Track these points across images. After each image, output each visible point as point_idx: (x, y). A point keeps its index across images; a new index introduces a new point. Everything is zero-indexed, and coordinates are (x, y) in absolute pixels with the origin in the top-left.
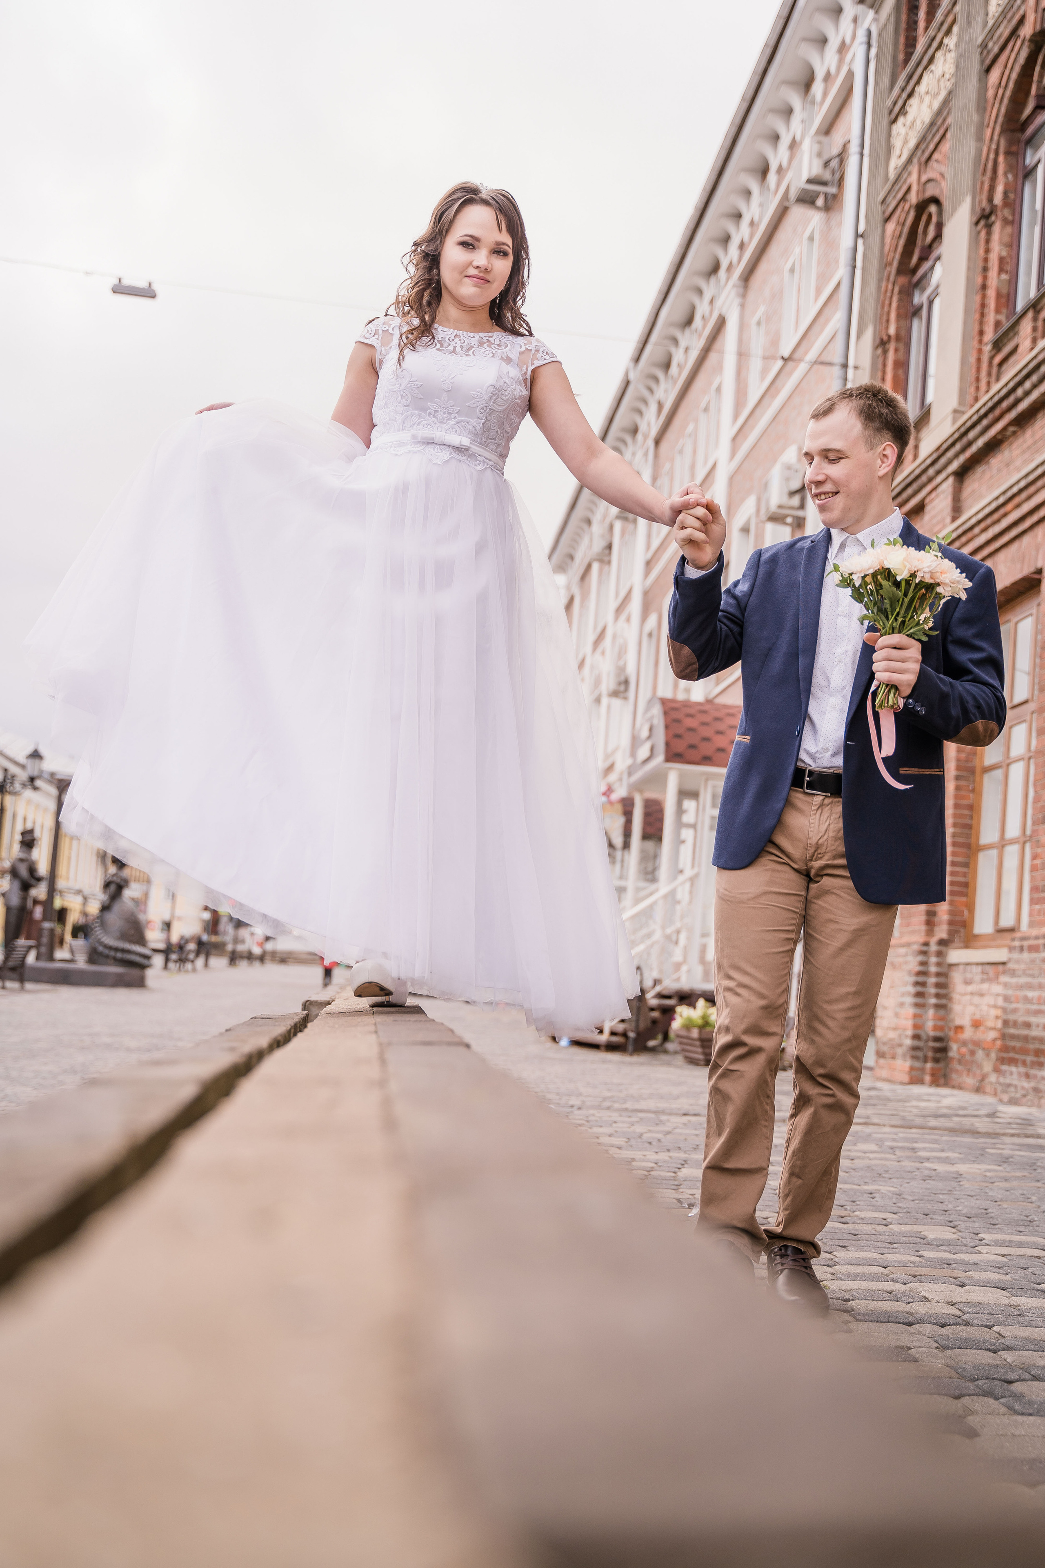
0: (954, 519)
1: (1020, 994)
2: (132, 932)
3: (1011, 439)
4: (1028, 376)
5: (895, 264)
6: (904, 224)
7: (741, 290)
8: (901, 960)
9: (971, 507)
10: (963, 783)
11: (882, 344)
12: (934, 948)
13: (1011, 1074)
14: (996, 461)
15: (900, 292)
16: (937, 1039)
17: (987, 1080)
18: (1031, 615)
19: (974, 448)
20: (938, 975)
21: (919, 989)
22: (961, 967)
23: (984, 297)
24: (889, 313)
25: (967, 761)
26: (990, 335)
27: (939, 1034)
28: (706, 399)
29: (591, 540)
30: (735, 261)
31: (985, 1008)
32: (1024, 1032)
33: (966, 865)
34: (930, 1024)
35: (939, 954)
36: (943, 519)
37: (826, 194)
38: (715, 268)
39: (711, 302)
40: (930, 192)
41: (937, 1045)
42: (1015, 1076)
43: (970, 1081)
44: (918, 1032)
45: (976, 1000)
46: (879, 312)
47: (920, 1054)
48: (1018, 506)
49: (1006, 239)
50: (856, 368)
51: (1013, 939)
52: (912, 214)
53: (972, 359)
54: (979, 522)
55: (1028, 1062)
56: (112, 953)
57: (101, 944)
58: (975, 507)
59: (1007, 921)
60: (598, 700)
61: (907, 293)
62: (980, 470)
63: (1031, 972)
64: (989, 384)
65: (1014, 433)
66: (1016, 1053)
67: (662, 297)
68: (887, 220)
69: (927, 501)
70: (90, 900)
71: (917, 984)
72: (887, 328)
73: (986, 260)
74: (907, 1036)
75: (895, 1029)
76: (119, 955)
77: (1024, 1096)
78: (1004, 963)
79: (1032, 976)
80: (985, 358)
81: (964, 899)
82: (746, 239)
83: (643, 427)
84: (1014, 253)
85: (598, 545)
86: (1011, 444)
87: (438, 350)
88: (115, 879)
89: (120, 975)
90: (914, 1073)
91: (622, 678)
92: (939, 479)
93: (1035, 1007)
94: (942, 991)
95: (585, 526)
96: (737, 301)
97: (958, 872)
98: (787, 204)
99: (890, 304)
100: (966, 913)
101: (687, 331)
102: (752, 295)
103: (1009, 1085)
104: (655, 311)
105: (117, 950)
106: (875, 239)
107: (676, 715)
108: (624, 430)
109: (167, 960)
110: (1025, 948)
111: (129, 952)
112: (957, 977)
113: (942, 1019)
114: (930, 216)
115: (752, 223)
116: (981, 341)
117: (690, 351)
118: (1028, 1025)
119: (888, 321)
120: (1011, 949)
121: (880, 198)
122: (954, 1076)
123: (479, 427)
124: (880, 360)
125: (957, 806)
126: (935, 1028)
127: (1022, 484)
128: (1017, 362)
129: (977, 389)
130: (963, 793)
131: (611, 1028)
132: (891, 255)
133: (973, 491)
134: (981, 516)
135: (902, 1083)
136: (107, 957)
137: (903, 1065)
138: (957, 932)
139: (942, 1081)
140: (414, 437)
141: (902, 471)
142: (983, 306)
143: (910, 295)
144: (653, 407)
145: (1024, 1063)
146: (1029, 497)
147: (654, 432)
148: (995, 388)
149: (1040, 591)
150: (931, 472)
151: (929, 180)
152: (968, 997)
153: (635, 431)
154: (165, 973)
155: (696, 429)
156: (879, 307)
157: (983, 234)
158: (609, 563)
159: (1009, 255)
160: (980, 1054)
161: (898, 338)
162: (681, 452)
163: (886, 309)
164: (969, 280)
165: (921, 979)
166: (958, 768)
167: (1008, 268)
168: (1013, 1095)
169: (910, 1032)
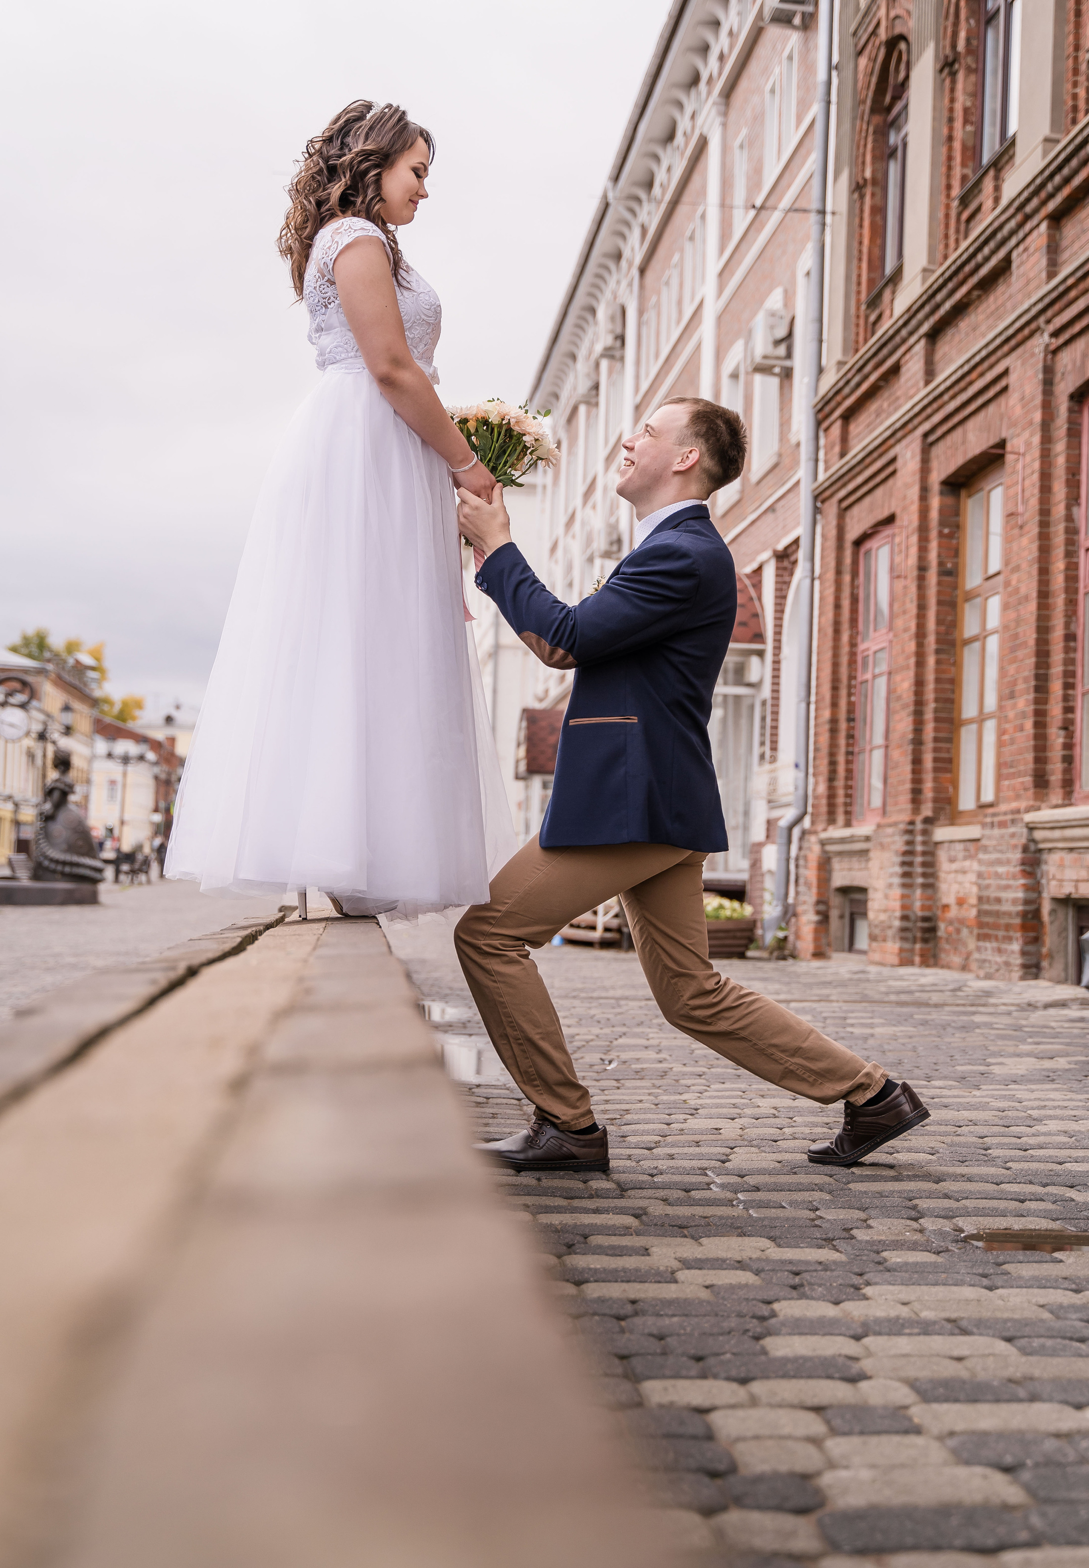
0: (927, 383)
1: (992, 869)
2: (80, 843)
3: (977, 303)
4: (986, 242)
5: (869, 102)
6: (875, 60)
7: (722, 108)
8: (889, 840)
9: (943, 371)
10: (943, 656)
11: (858, 188)
12: (919, 826)
13: (986, 949)
14: (964, 324)
15: (875, 133)
16: (925, 919)
17: (972, 958)
18: (1001, 484)
19: (942, 311)
20: (924, 853)
21: (906, 869)
22: (946, 845)
23: (950, 149)
24: (864, 155)
25: (947, 633)
26: (956, 191)
27: (927, 914)
28: (691, 227)
29: (576, 377)
30: (715, 73)
31: (967, 885)
32: (996, 907)
33: (950, 740)
34: (918, 904)
35: (925, 832)
36: (917, 383)
37: (803, 14)
38: (695, 80)
39: (693, 117)
40: (898, 30)
41: (926, 925)
42: (989, 952)
43: (957, 960)
44: (906, 912)
45: (960, 877)
46: (854, 153)
47: (909, 935)
48: (982, 375)
49: (970, 88)
50: (833, 213)
51: (986, 816)
52: (882, 52)
53: (941, 215)
54: (948, 389)
55: (1000, 937)
56: (59, 868)
57: (46, 857)
58: (946, 372)
59: (988, 796)
60: (591, 560)
61: (882, 133)
62: (950, 332)
63: (999, 848)
64: (957, 241)
65: (979, 297)
66: (990, 929)
67: (639, 111)
68: (860, 53)
69: (903, 361)
70: (22, 807)
71: (903, 864)
72: (863, 171)
73: (951, 110)
74: (896, 917)
75: (885, 911)
76: (67, 869)
77: (997, 970)
78: (977, 840)
79: (1001, 852)
80: (953, 213)
81: (948, 775)
82: (726, 50)
83: (627, 253)
84: (978, 103)
85: (583, 386)
86: (977, 308)
88: (58, 785)
89: (70, 892)
90: (904, 955)
91: (615, 537)
92: (912, 340)
93: (1004, 882)
94: (929, 870)
95: (570, 362)
96: (718, 120)
97: (940, 748)
98: (761, 24)
99: (865, 145)
100: (951, 789)
101: (669, 148)
102: (733, 114)
103: (984, 961)
104: (632, 127)
105: (64, 863)
106: (848, 73)
108: (606, 255)
109: (118, 872)
110: (996, 824)
111: (78, 865)
112: (942, 855)
113: (930, 898)
114: (900, 53)
115: (731, 33)
116: (948, 196)
117: (673, 171)
118: (998, 900)
119: (864, 163)
120: (984, 825)
121: (852, 29)
122: (943, 956)
124: (858, 205)
125: (938, 680)
126: (923, 908)
127: (984, 353)
128: (981, 221)
129: (947, 246)
130: (944, 667)
131: (605, 923)
132: (864, 92)
133: (945, 354)
134: (948, 383)
135: (893, 966)
136: (54, 872)
137: (893, 946)
138: (942, 809)
139: (932, 961)
141: (881, 326)
142: (950, 158)
143: (886, 136)
144: (637, 232)
145: (996, 938)
146: (991, 367)
147: (638, 260)
148: (964, 245)
149: (1004, 463)
150: (904, 332)
151: (897, 17)
152: (952, 875)
153: (618, 256)
154: (116, 887)
155: (682, 258)
156: (855, 147)
157: (948, 82)
158: (597, 404)
159: (974, 105)
160: (965, 932)
161: (874, 181)
162: (667, 283)
163: (861, 150)
164: (935, 131)
165: (907, 859)
166: (938, 641)
167: (974, 119)
168: (988, 970)
169: (898, 914)
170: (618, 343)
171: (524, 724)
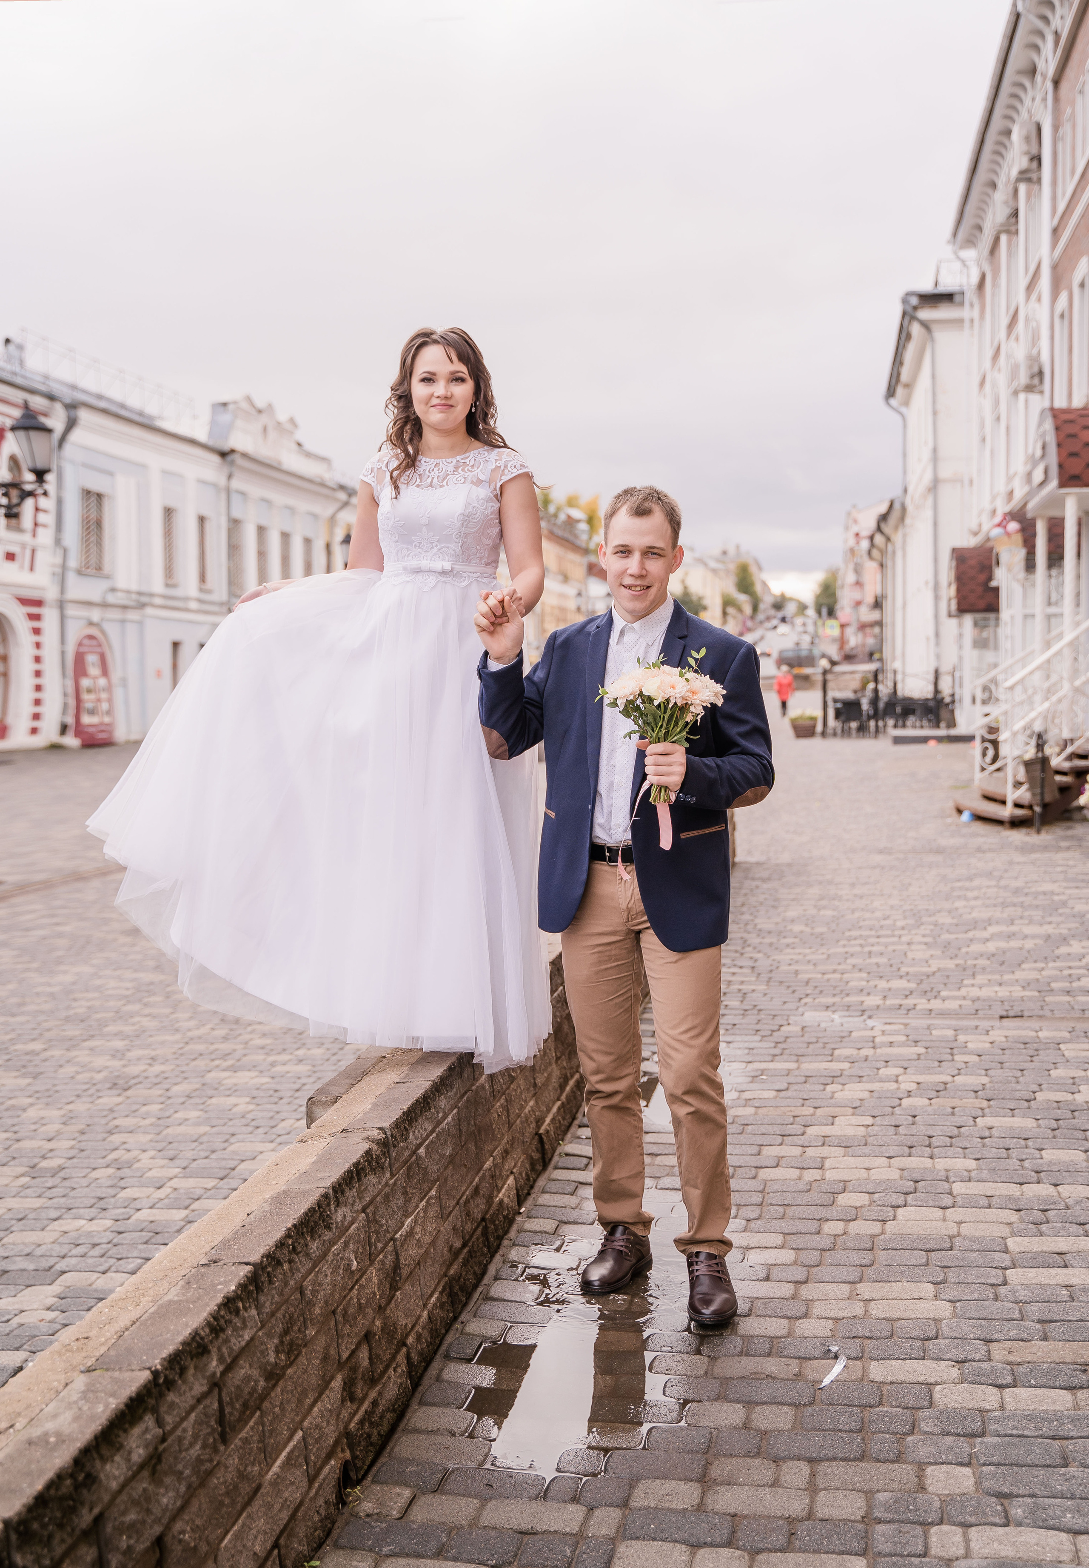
29: (996, 206)
60: (1015, 395)
83: (1041, 66)
85: (1004, 213)
87: (418, 486)
91: (1036, 370)
95: (990, 191)
107: (1070, 429)
108: (1020, 72)
123: (458, 550)
131: (1015, 799)
140: (405, 569)
147: (1052, 70)
153: (1032, 71)
158: (1018, 232)
162: (1081, 92)
170: (1035, 164)
171: (954, 563)
